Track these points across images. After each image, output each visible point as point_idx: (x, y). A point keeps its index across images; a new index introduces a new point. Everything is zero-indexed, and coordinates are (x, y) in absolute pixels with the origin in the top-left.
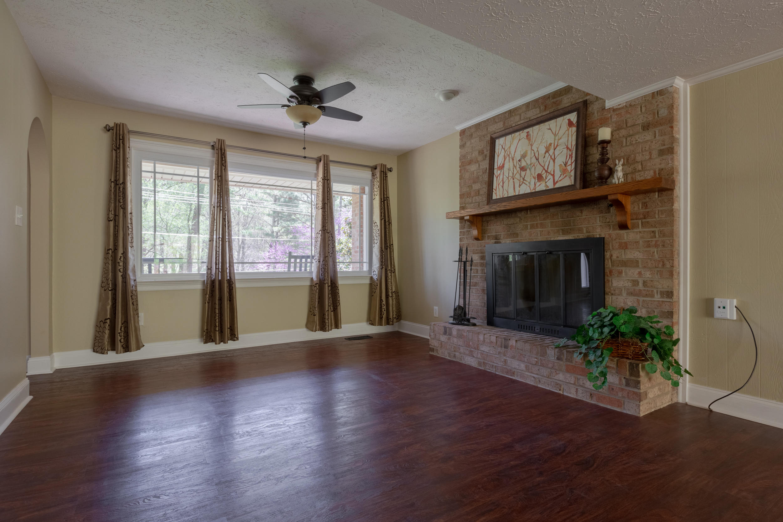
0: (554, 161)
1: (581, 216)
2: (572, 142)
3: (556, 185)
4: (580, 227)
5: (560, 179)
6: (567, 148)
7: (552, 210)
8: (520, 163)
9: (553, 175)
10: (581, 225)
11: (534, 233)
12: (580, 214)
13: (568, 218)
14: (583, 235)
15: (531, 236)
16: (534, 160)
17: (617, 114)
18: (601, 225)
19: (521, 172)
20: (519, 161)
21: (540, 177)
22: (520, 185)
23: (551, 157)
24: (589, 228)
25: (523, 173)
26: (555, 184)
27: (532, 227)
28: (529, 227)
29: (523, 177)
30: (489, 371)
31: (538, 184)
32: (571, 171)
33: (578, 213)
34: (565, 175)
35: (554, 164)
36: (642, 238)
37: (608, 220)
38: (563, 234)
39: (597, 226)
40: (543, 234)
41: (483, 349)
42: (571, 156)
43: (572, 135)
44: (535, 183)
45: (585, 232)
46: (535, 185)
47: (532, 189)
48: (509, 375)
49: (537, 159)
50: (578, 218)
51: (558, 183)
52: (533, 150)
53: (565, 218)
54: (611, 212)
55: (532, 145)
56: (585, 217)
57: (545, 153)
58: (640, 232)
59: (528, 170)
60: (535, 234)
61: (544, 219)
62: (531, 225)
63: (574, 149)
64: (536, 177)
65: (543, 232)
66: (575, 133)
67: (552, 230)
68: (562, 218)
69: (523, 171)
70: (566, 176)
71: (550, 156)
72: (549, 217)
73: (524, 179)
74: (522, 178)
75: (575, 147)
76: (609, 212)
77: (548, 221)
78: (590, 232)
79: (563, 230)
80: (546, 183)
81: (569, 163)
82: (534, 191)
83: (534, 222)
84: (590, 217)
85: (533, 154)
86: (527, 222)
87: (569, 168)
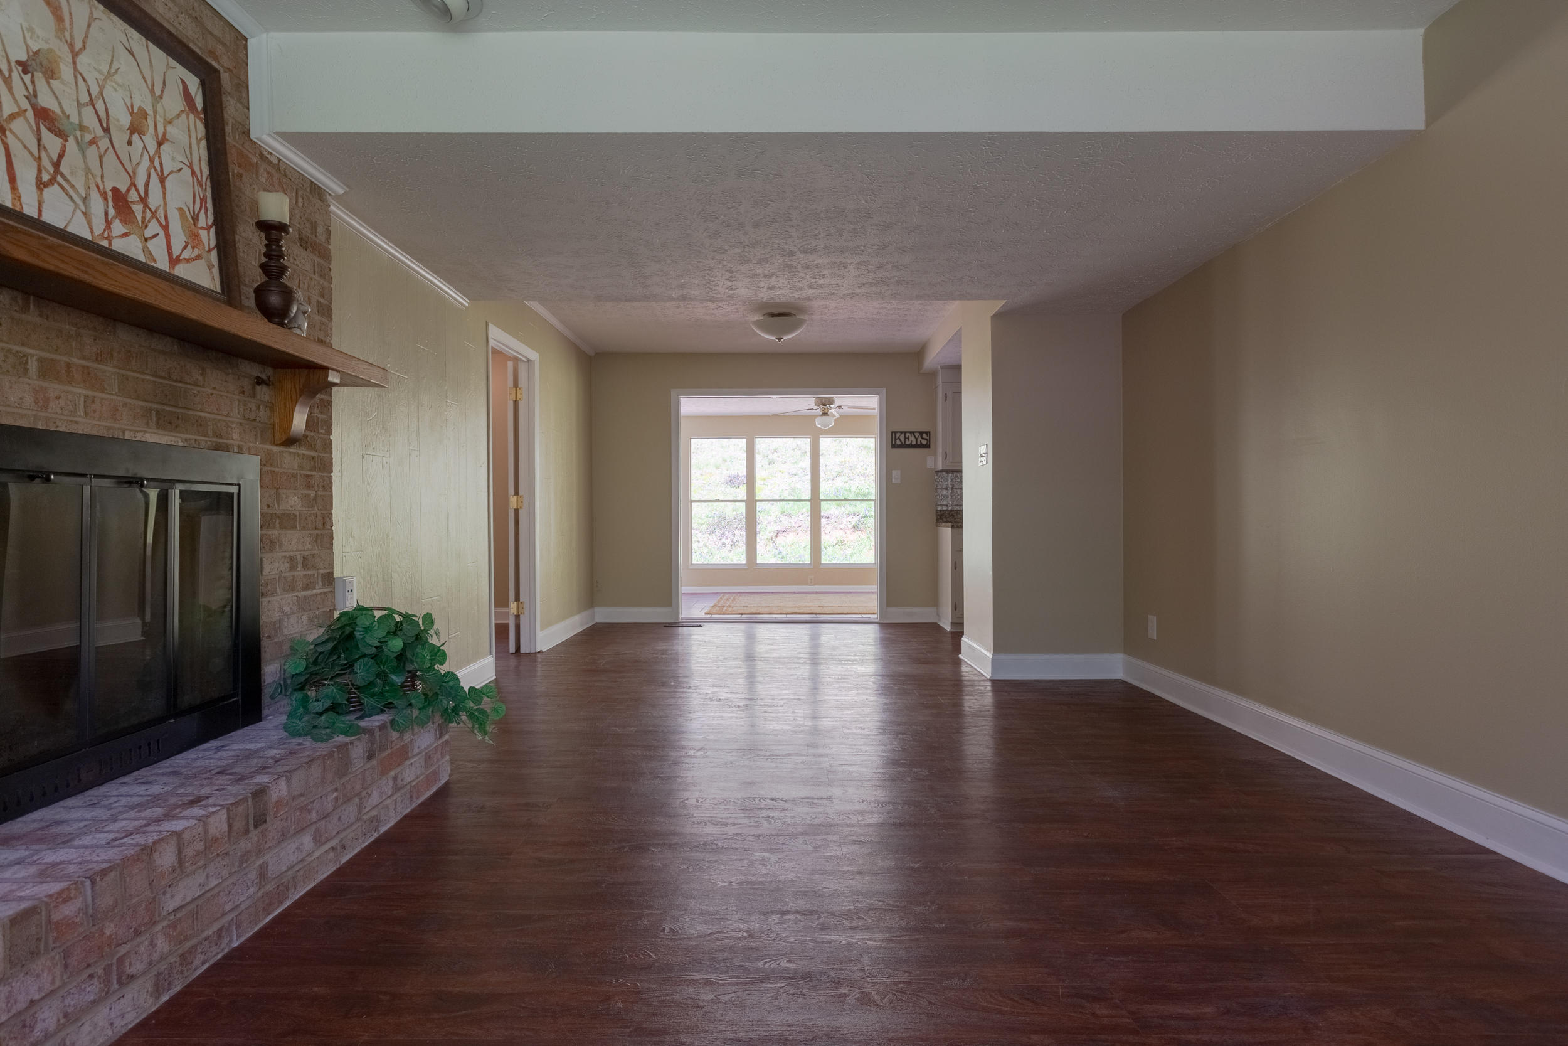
0: (162, 180)
1: (203, 386)
2: (200, 161)
3: (177, 268)
4: (200, 417)
5: (185, 255)
6: (193, 173)
7: (125, 337)
8: (27, 78)
9: (166, 228)
10: (201, 411)
11: (58, 398)
12: (200, 378)
13: (170, 379)
14: (206, 442)
15: (45, 407)
16: (91, 121)
17: (268, 173)
18: (241, 424)
19: (37, 124)
20: (25, 67)
21: (119, 200)
22: (41, 185)
23: (152, 160)
24: (219, 424)
25: (52, 143)
26: (174, 261)
27: (47, 370)
28: (33, 366)
29: (55, 159)
30: (207, 966)
31: (118, 228)
32: (210, 251)
33: (196, 375)
34: (196, 252)
35: (164, 193)
36: (301, 467)
37: (252, 416)
38: (158, 426)
39: (233, 422)
40: (94, 411)
41: (172, 905)
42: (203, 200)
43: (199, 142)
44: (106, 214)
45: (210, 433)
46: (108, 224)
47: (97, 232)
48: (274, 910)
49: (107, 130)
50: (196, 389)
51: (181, 265)
52: (84, 80)
53: (160, 377)
54: (258, 397)
55: (75, 55)
56: (212, 391)
57: (132, 133)
58: (298, 455)
59: (71, 139)
60: (62, 402)
61: (99, 358)
62: (41, 361)
63: (209, 190)
64: (110, 194)
65: (93, 402)
66: (204, 143)
67: (125, 404)
68: (155, 375)
69: (49, 129)
70: (198, 257)
71: (146, 155)
72: (115, 355)
73: (57, 165)
74: (49, 157)
75: (209, 183)
76: (254, 395)
77: (108, 370)
78: (220, 437)
79: (158, 413)
80: (146, 240)
81: (202, 222)
82: (105, 243)
83: (58, 357)
84: (221, 396)
85: (85, 98)
86: (23, 345)
87: (203, 234)
